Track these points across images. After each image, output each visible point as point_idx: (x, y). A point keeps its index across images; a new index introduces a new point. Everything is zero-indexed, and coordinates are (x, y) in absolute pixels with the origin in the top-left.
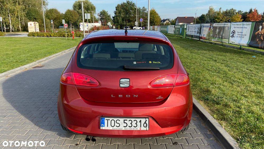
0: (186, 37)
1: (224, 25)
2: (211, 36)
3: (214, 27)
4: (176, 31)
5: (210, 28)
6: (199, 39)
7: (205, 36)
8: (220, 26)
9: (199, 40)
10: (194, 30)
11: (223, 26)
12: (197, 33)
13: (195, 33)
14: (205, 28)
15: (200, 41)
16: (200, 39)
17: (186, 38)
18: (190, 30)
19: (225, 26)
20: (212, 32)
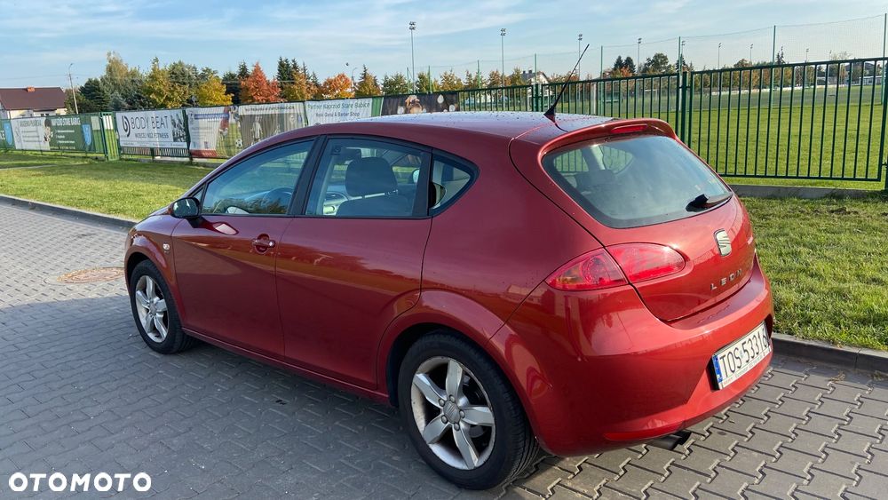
0: (124, 157)
1: (281, 108)
2: (237, 145)
3: (241, 118)
4: (58, 139)
5: (226, 120)
6: (187, 159)
7: (213, 147)
8: (264, 112)
9: (191, 163)
10: (156, 131)
11: (277, 112)
12: (175, 140)
13: (167, 140)
14: (203, 122)
15: (198, 164)
16: (191, 159)
17: (121, 159)
18: (133, 132)
19: (285, 111)
20: (239, 133)
